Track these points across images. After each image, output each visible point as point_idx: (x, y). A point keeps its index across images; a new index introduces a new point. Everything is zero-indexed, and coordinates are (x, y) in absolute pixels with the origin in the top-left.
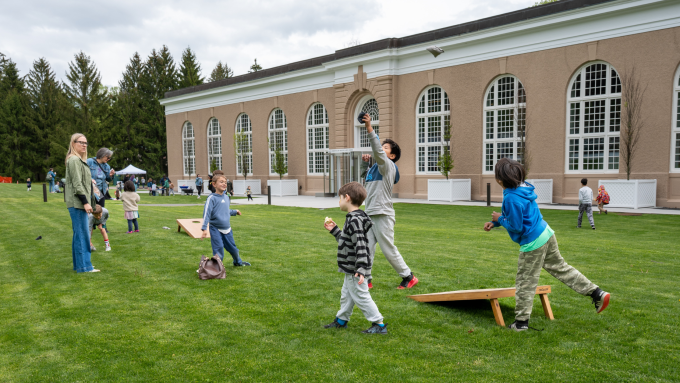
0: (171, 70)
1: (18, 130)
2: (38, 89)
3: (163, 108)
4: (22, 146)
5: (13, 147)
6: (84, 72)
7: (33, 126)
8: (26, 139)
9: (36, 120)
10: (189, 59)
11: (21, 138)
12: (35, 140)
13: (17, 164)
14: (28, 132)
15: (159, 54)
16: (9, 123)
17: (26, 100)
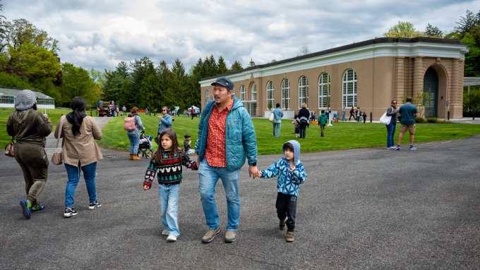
0: (214, 65)
1: (153, 91)
2: (162, 73)
3: (200, 85)
4: (154, 98)
5: (150, 98)
6: (178, 67)
7: (158, 89)
8: (156, 94)
9: (160, 87)
10: (221, 61)
11: (154, 94)
12: (159, 95)
13: (152, 105)
14: (157, 92)
15: (209, 59)
16: (149, 88)
17: (156, 78)
